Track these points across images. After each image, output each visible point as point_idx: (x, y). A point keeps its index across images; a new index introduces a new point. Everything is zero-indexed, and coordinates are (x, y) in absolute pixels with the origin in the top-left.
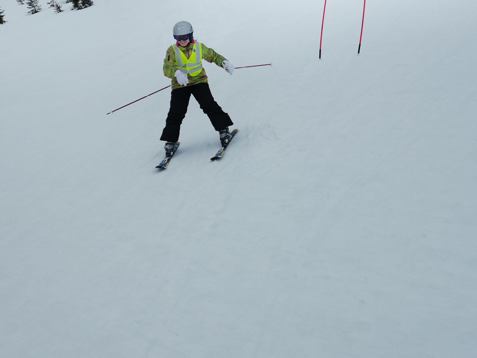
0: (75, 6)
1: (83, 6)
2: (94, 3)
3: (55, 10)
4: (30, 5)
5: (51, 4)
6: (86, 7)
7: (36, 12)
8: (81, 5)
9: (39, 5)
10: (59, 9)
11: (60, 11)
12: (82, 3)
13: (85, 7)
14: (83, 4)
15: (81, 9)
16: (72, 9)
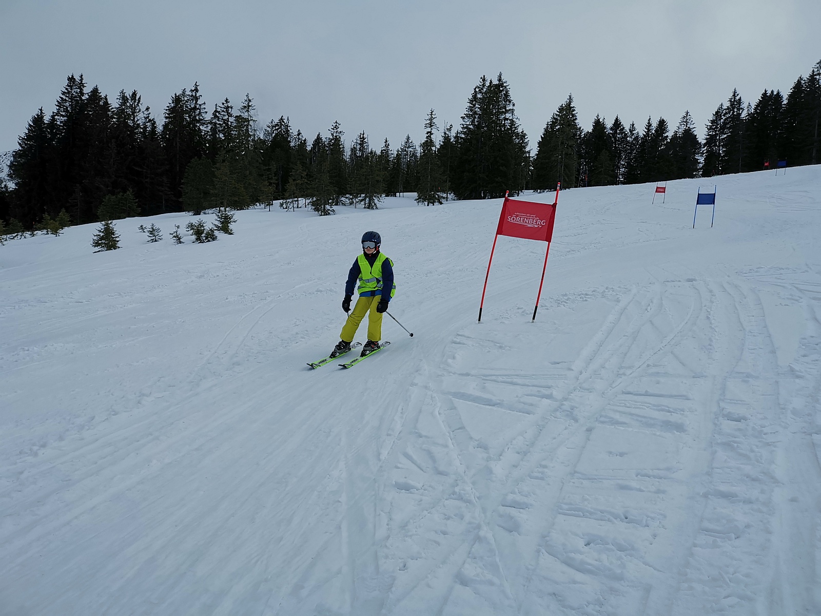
0: (197, 239)
1: (206, 239)
2: (218, 238)
3: (175, 241)
4: (150, 234)
5: (174, 235)
6: (209, 241)
7: (156, 241)
8: (204, 238)
9: (160, 234)
10: (179, 239)
11: (180, 242)
12: (205, 236)
13: (207, 241)
14: (207, 238)
15: (203, 243)
16: (193, 242)
